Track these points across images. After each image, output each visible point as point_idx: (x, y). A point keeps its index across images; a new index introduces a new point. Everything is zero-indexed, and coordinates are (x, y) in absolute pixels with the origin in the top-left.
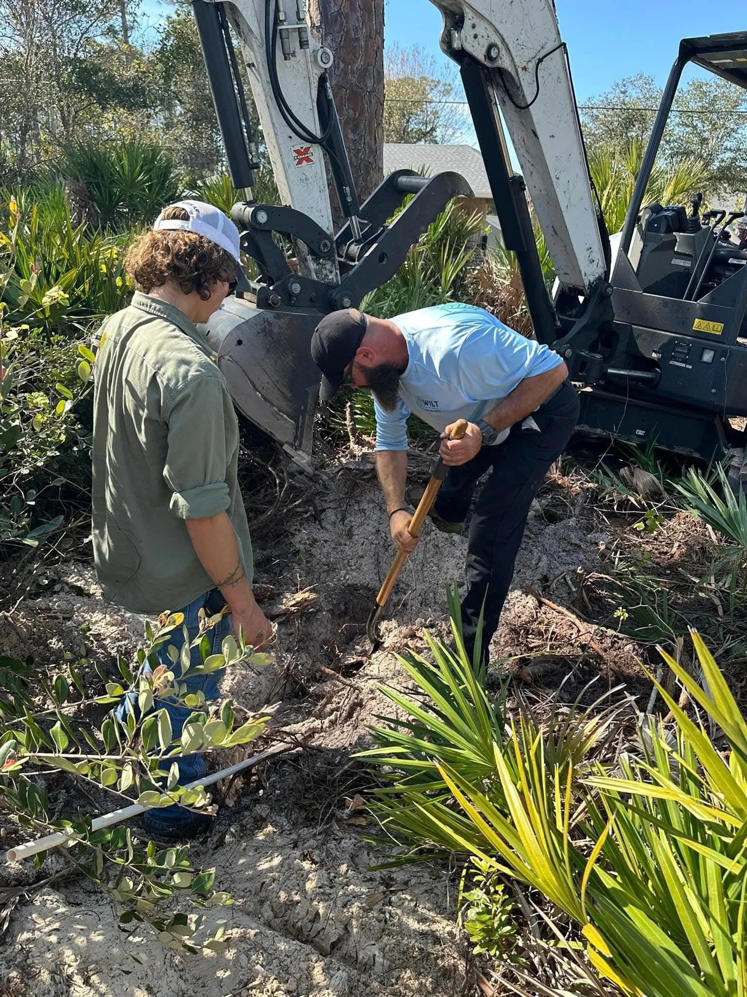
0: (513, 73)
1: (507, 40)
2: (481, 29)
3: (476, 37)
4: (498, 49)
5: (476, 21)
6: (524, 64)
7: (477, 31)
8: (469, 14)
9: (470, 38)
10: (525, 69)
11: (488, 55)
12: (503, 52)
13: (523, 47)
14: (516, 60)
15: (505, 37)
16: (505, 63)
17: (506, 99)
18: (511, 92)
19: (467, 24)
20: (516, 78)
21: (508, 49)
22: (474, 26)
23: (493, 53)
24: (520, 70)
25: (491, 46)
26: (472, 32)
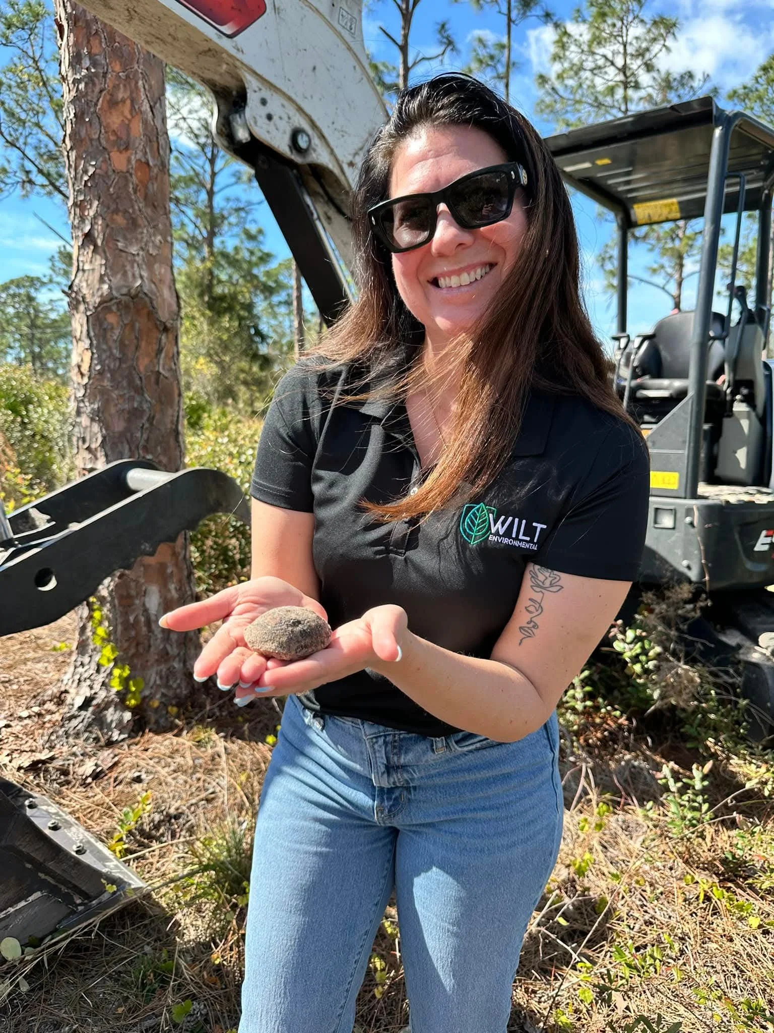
0: (336, 171)
1: (318, 123)
2: (275, 104)
3: (270, 117)
4: (308, 136)
5: (266, 93)
6: (350, 158)
7: (269, 109)
8: (252, 84)
9: (263, 121)
10: (351, 164)
11: (294, 144)
12: (316, 141)
13: (343, 133)
14: (336, 151)
15: (315, 118)
16: (321, 157)
17: (332, 212)
18: (338, 202)
19: (253, 98)
20: (342, 178)
21: (322, 137)
22: (264, 102)
23: (302, 142)
24: (345, 167)
25: (296, 134)
26: (263, 111)
